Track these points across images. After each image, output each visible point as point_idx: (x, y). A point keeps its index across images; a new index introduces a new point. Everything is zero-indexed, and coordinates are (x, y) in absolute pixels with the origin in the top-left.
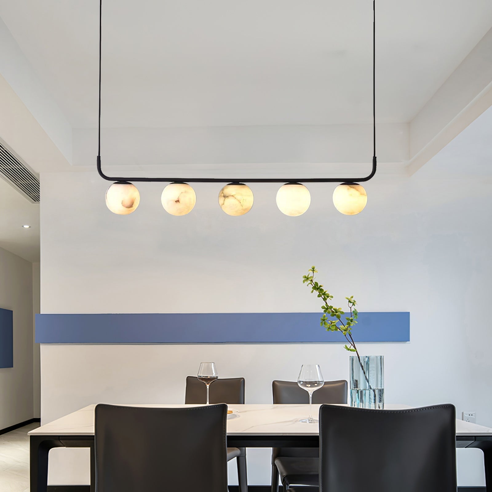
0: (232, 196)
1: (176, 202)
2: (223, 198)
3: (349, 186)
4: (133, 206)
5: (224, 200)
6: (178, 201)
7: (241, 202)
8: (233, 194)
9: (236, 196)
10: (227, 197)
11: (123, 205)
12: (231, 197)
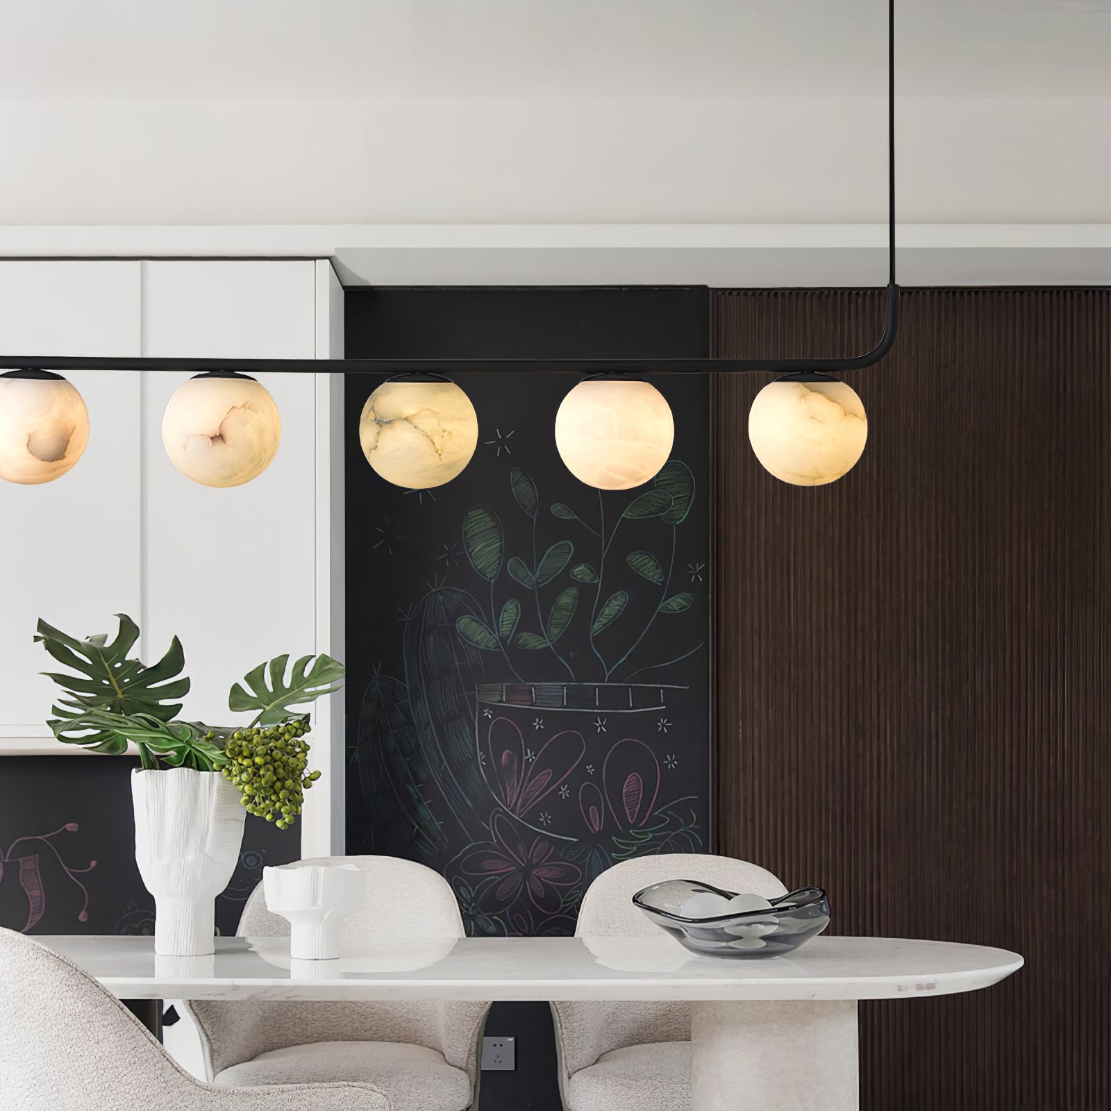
0: (406, 419)
1: (212, 438)
2: (375, 428)
3: (806, 387)
4: (65, 454)
5: (378, 433)
6: (219, 438)
7: (436, 439)
8: (409, 411)
9: (416, 421)
10: (390, 422)
11: (30, 452)
12: (402, 421)
